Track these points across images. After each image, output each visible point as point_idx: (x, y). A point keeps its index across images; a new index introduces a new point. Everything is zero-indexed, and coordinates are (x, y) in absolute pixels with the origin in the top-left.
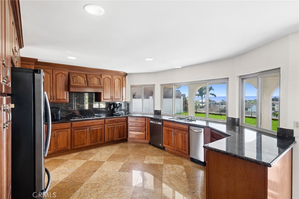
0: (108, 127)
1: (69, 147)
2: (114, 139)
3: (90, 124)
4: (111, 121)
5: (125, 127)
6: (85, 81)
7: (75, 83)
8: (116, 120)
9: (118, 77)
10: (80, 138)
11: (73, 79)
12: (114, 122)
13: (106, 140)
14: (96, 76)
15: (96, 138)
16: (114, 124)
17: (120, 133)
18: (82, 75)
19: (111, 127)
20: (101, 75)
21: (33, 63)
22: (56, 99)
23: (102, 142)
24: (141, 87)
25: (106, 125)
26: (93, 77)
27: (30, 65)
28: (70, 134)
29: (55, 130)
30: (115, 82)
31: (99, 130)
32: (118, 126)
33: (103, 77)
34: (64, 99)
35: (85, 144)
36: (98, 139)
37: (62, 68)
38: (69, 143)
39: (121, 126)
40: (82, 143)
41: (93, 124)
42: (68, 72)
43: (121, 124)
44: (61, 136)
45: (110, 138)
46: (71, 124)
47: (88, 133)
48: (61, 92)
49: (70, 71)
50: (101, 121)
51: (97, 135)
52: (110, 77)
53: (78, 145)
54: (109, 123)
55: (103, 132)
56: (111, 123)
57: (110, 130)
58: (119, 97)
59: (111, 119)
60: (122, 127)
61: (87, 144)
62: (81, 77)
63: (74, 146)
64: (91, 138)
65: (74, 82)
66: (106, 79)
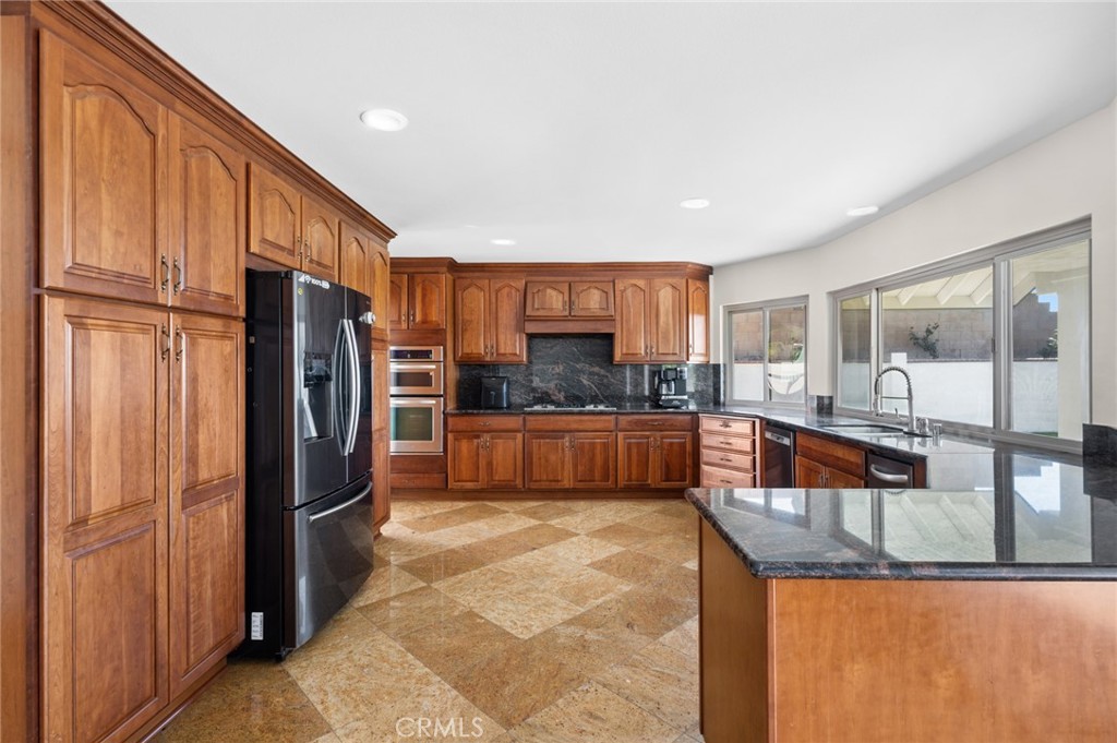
0: (628, 441)
1: (519, 482)
2: (649, 482)
3: (574, 426)
4: (637, 422)
5: (689, 448)
6: (564, 302)
7: (538, 309)
8: (656, 420)
9: (670, 280)
10: (547, 461)
11: (533, 297)
12: (646, 428)
13: (622, 483)
14: (597, 285)
15: (592, 470)
16: (647, 433)
17: (667, 466)
18: (559, 287)
19: (638, 444)
20: (614, 282)
21: (445, 269)
22: (498, 354)
23: (610, 484)
24: (761, 308)
25: (620, 435)
26: (589, 288)
27: (437, 273)
28: (521, 446)
29: (488, 432)
30: (661, 300)
31: (599, 447)
32: (662, 442)
33: (620, 286)
34: (515, 354)
35: (558, 481)
36: (597, 476)
37: (512, 272)
38: (519, 472)
39: (671, 444)
40: (551, 478)
41: (581, 427)
42: (524, 282)
43: (674, 437)
44: (500, 449)
45: (633, 477)
46: (524, 419)
47: (568, 453)
48: (509, 336)
49: (530, 278)
50: (605, 421)
51: (592, 459)
52: (641, 283)
53: (540, 481)
54: (629, 428)
55: (612, 454)
56: (636, 428)
57: (634, 451)
58: (674, 348)
59: (637, 417)
60: (676, 448)
61: (567, 483)
62: (554, 293)
63: (531, 480)
64: (575, 466)
65: (536, 306)
66: (629, 292)
